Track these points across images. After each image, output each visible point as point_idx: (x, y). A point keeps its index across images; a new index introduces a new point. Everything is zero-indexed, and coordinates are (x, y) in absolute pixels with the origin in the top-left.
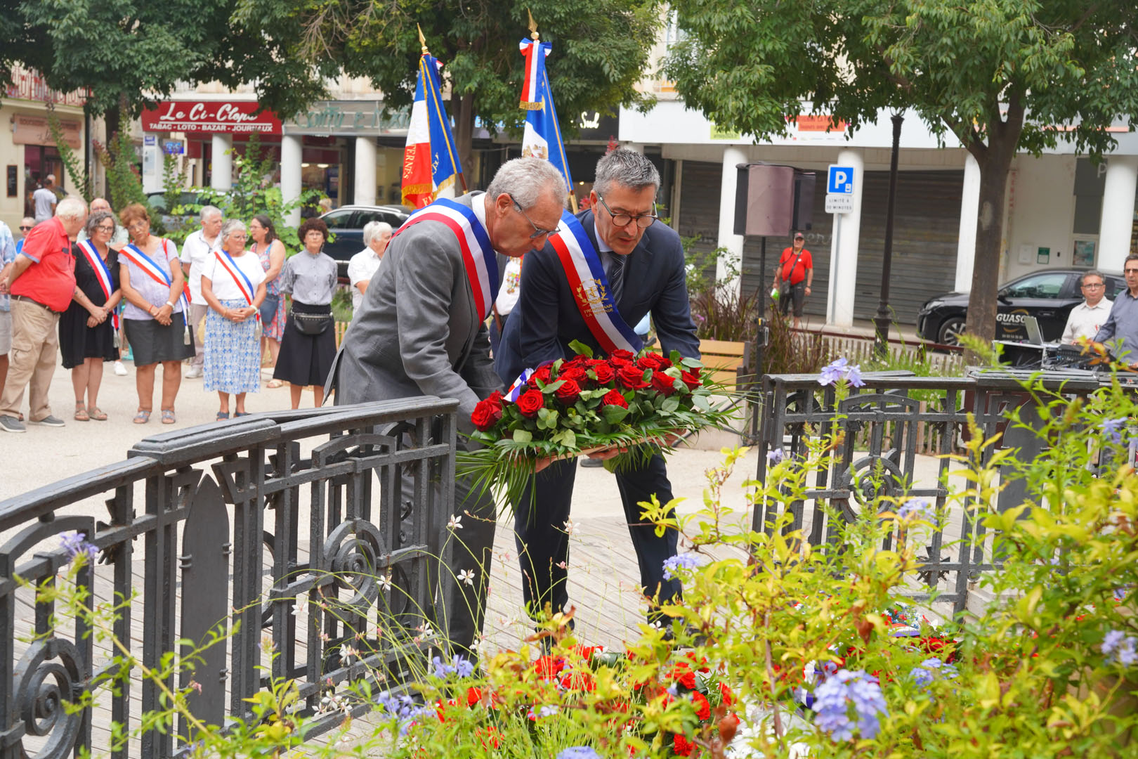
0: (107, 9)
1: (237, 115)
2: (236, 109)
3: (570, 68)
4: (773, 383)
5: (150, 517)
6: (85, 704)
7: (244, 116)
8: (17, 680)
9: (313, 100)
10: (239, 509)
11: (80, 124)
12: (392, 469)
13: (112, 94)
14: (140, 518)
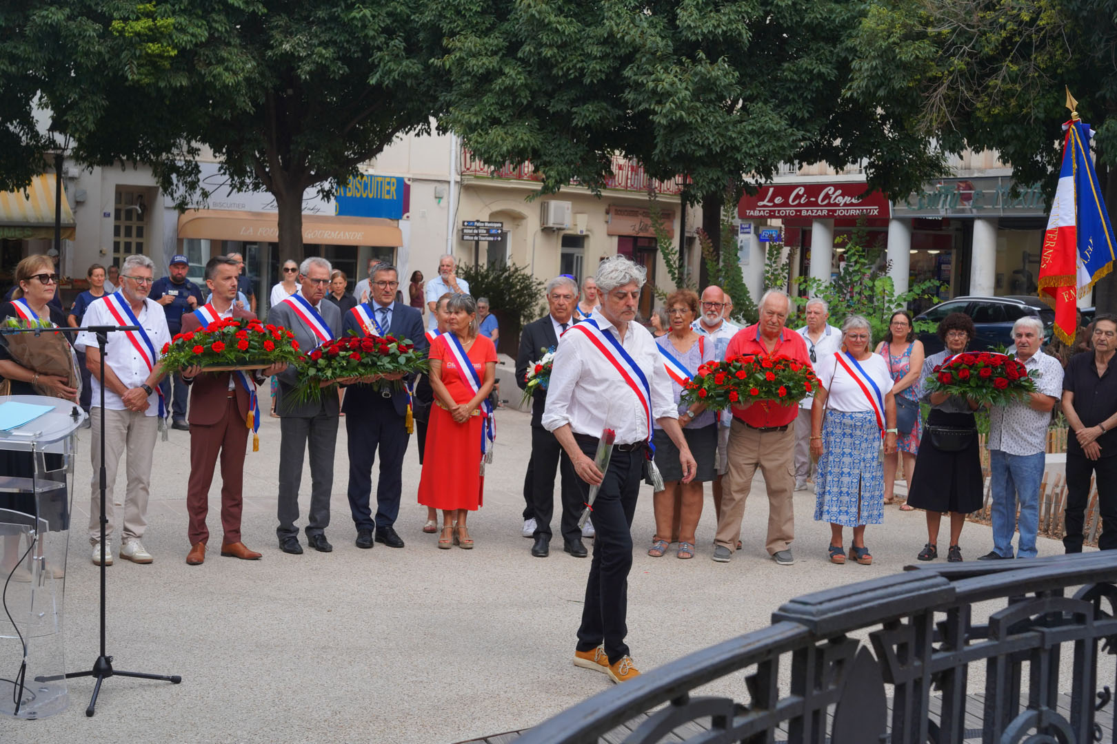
0: (711, 90)
1: (841, 198)
2: (839, 192)
5: (796, 699)
7: (847, 199)
9: (929, 178)
10: (899, 690)
11: (674, 213)
12: (1089, 644)
13: (712, 179)
14: (784, 699)
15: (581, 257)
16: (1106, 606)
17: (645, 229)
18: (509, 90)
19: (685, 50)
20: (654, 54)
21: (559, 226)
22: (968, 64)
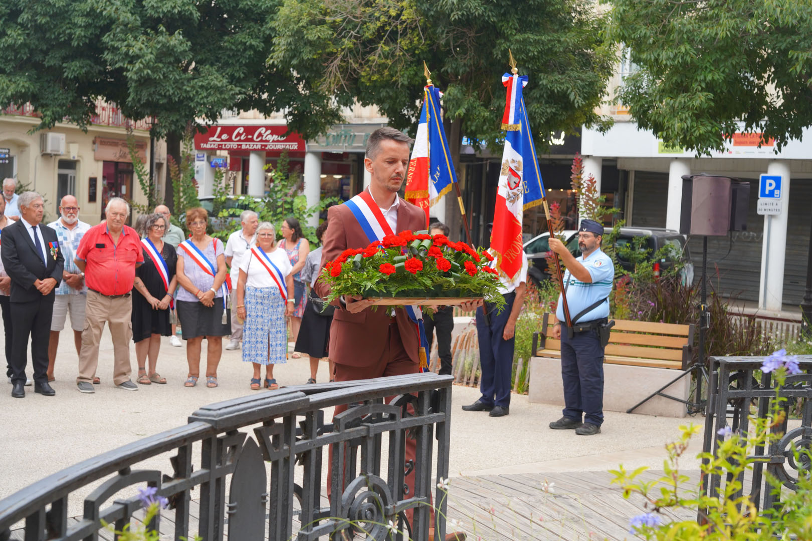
0: (170, 54)
1: (270, 136)
2: (269, 132)
3: (542, 96)
4: (717, 364)
5: (205, 471)
7: (275, 137)
9: (331, 124)
10: (275, 466)
11: (146, 145)
12: (398, 433)
13: (172, 121)
14: (197, 472)
15: (74, 177)
17: (124, 156)
18: (12, 48)
19: (150, 24)
20: (126, 25)
21: (55, 153)
22: (354, 44)
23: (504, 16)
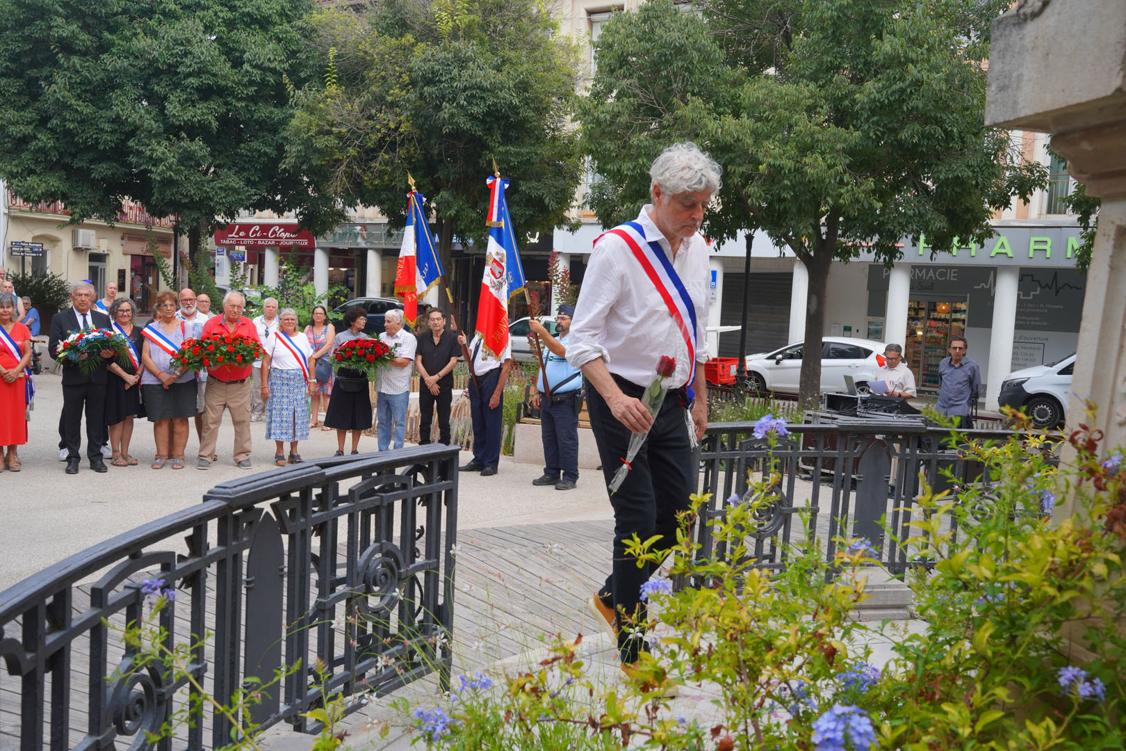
0: (192, 159)
1: (283, 233)
2: (282, 229)
3: (521, 200)
5: (221, 548)
6: (164, 734)
7: (288, 235)
8: (110, 691)
9: (337, 223)
10: (292, 539)
11: (171, 240)
12: (410, 501)
13: (194, 218)
14: (213, 549)
15: (104, 269)
16: (421, 478)
17: (149, 250)
18: (42, 150)
19: (172, 131)
20: (150, 132)
21: (86, 247)
22: (358, 152)
23: (489, 131)
